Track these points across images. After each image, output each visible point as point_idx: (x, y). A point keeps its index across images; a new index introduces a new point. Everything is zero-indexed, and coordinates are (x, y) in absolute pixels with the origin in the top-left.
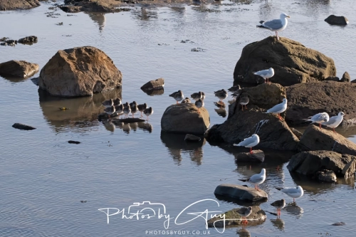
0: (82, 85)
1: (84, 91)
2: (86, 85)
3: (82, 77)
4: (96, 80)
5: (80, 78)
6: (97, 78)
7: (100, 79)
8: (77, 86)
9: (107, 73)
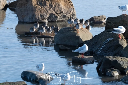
0: (38, 15)
1: (39, 19)
2: (41, 16)
3: (39, 10)
4: (50, 12)
5: (37, 10)
6: (51, 11)
7: (54, 12)
8: (34, 15)
9: (60, 9)
